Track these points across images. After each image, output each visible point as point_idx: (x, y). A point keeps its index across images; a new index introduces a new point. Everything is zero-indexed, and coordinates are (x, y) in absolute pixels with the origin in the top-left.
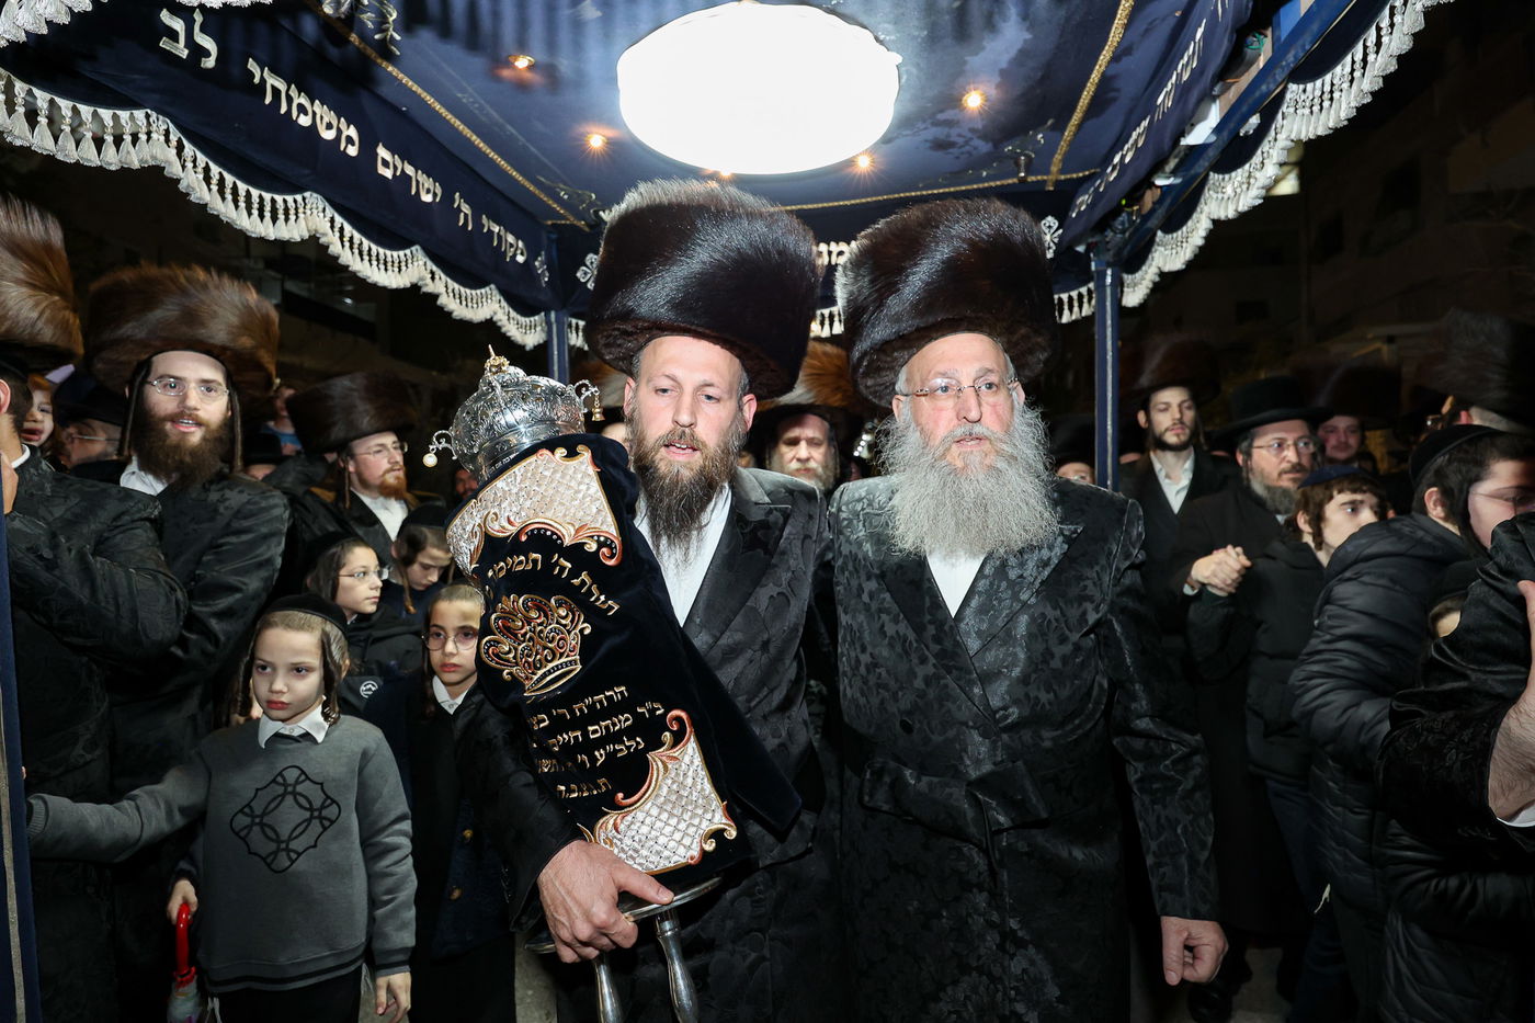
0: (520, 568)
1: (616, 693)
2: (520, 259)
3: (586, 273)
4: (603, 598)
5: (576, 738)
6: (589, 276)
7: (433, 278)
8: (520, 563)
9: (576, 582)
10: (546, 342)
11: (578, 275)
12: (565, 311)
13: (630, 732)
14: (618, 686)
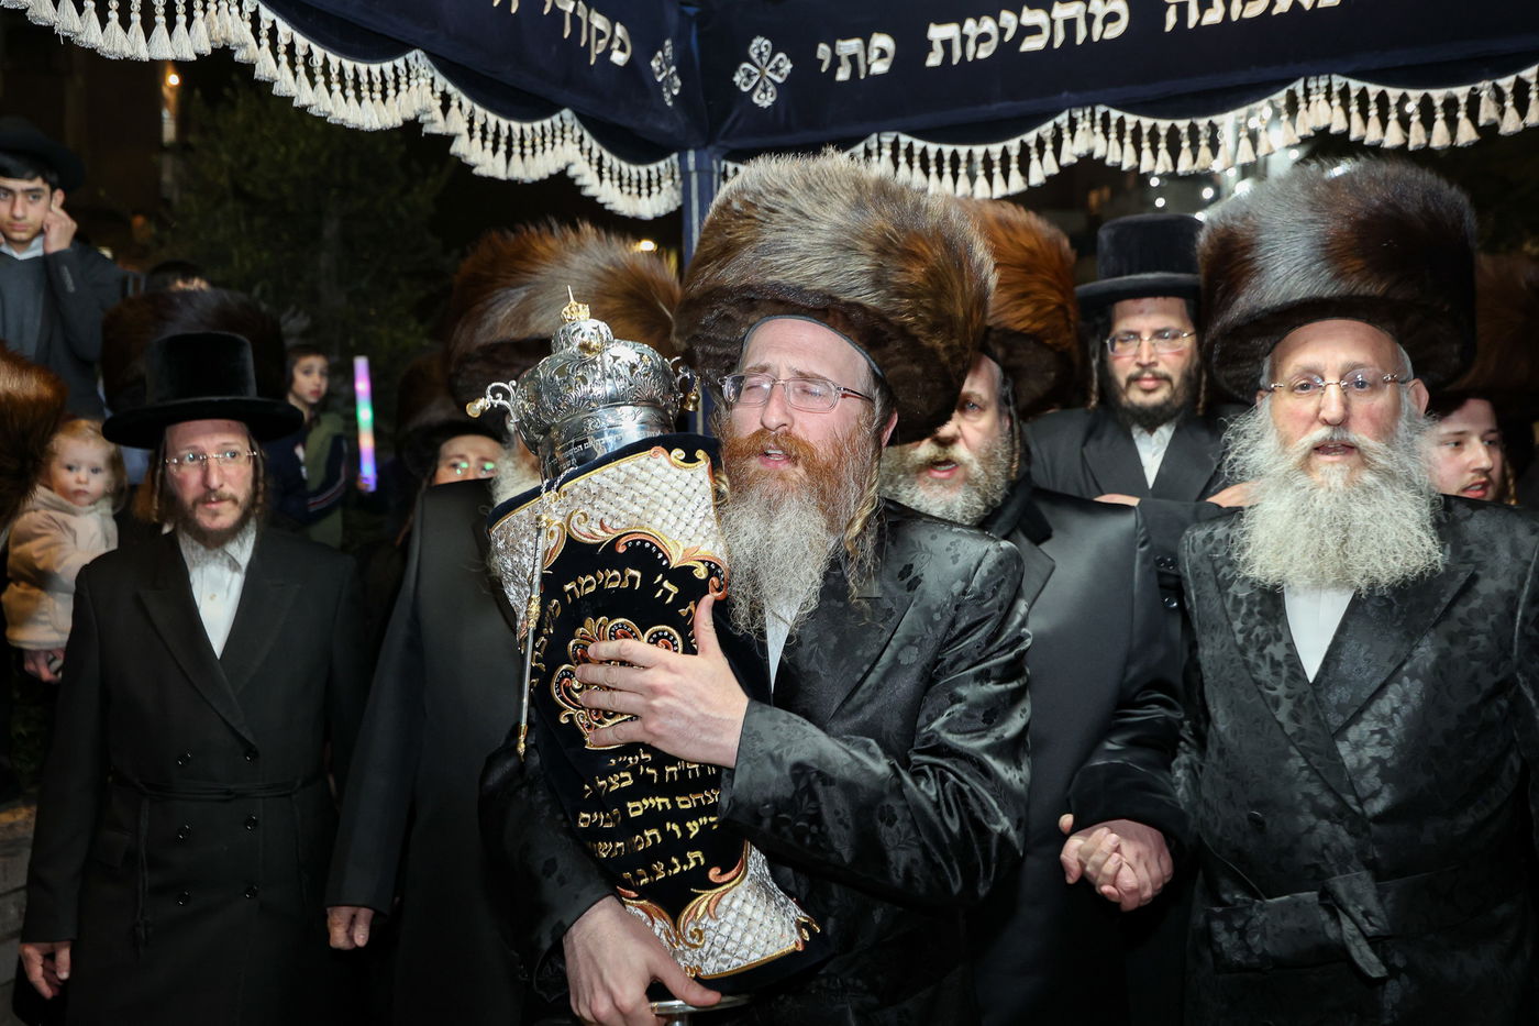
2: (619, 58)
3: (749, 75)
6: (755, 79)
7: (445, 108)
9: (683, 611)
10: (680, 209)
11: (737, 79)
12: (711, 149)
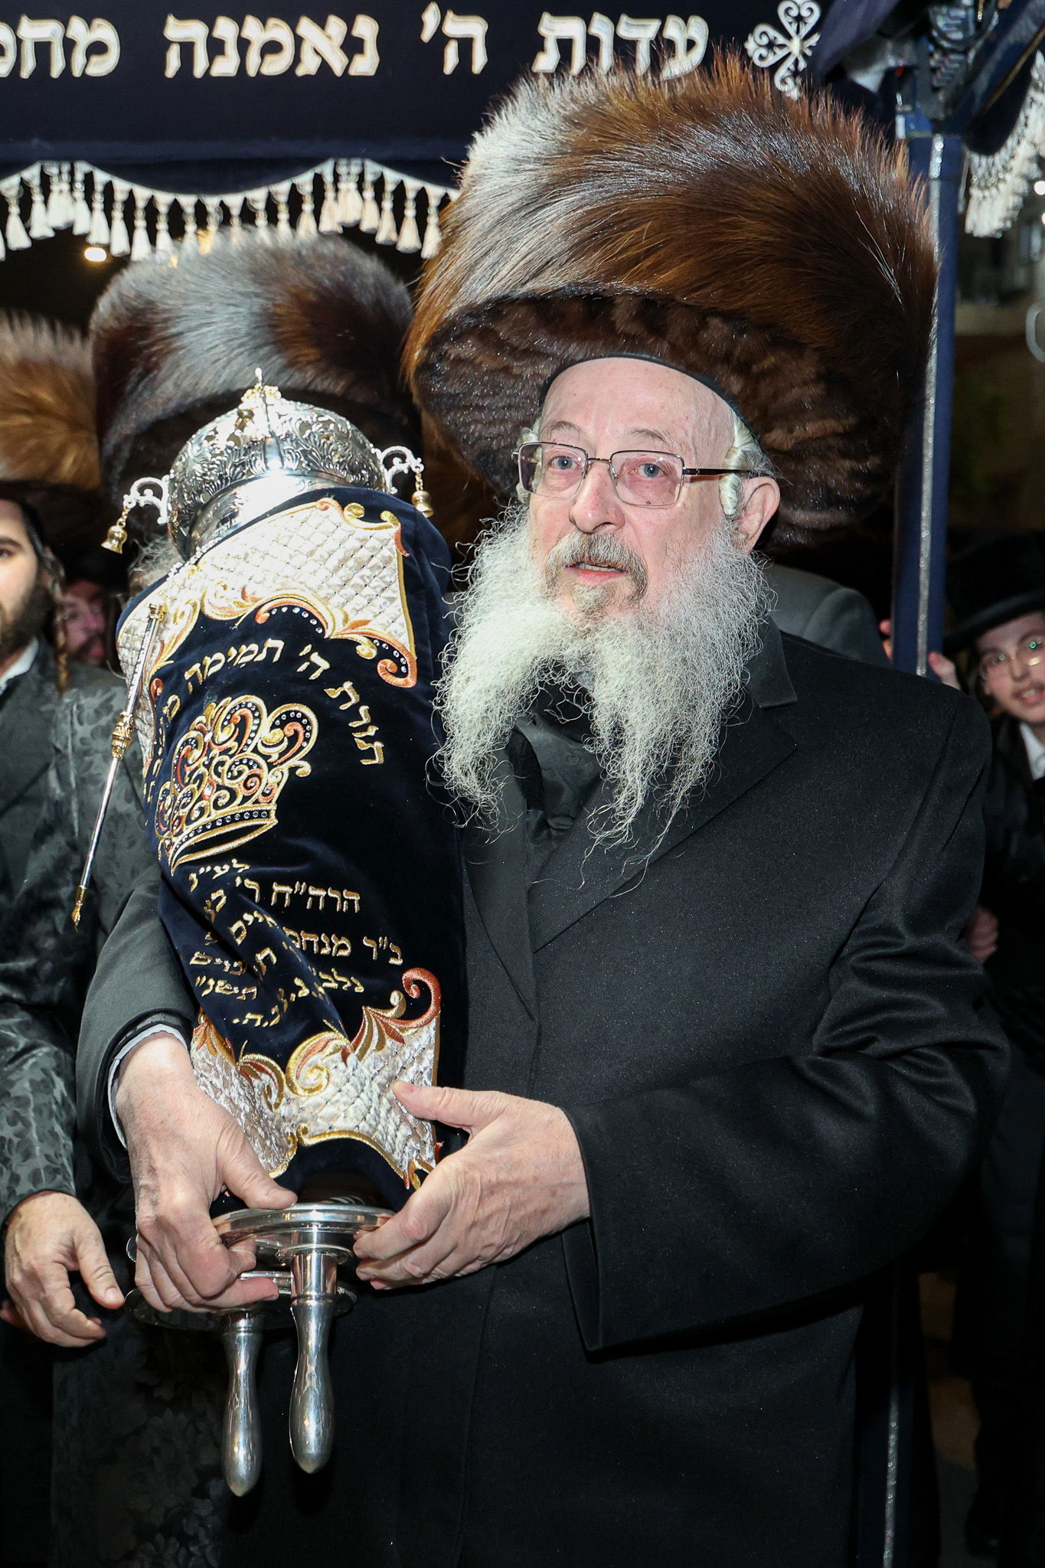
0: (246, 660)
1: (343, 899)
8: (249, 653)
14: (351, 889)
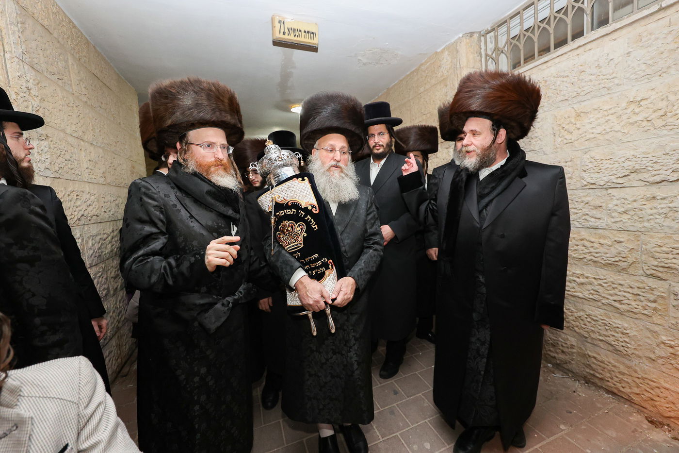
0: (289, 213)
1: (315, 256)
4: (314, 223)
5: (308, 267)
8: (289, 212)
9: (306, 218)
13: (321, 266)
14: (316, 253)
